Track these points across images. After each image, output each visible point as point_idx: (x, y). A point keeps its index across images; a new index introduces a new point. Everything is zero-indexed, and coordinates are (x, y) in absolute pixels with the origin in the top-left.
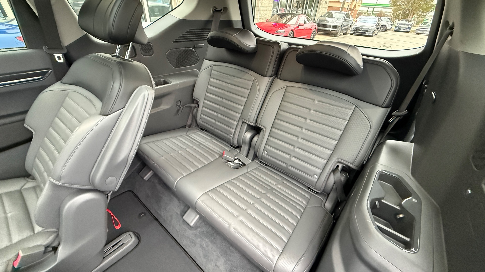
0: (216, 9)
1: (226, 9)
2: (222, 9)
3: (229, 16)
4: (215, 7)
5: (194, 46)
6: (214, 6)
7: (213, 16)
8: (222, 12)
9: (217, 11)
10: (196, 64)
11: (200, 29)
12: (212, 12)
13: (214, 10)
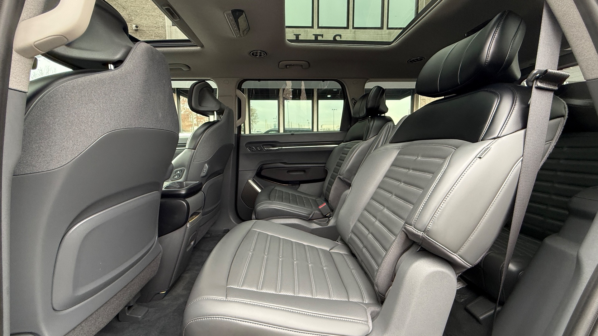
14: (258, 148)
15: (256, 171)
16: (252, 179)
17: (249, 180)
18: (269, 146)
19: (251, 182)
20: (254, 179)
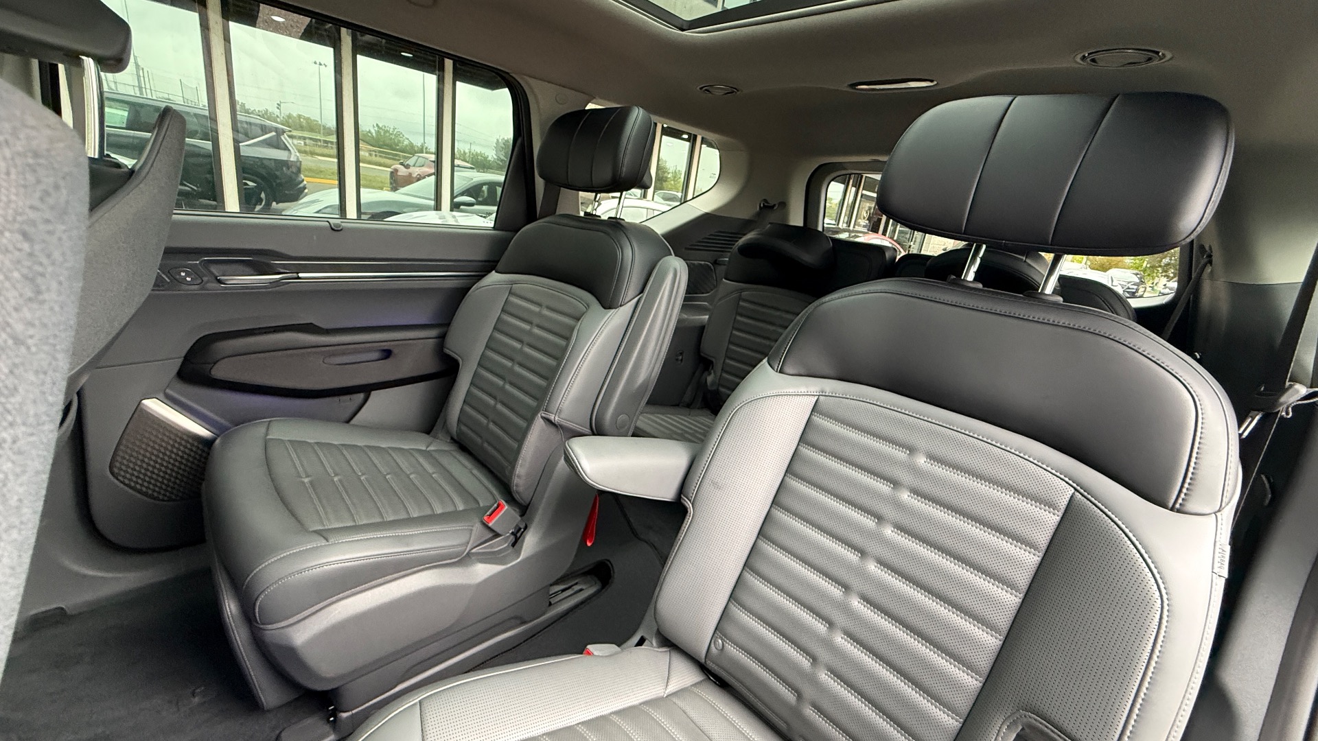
0: (766, 204)
1: (784, 205)
2: (775, 205)
3: (786, 216)
4: (765, 200)
5: (716, 260)
6: (764, 198)
7: (759, 214)
8: (775, 208)
9: (766, 208)
10: (708, 293)
11: (732, 233)
12: (758, 207)
13: (762, 205)
14: (183, 274)
15: (181, 360)
16: (161, 396)
17: (145, 402)
18: (241, 268)
19: (156, 407)
20: (168, 391)
